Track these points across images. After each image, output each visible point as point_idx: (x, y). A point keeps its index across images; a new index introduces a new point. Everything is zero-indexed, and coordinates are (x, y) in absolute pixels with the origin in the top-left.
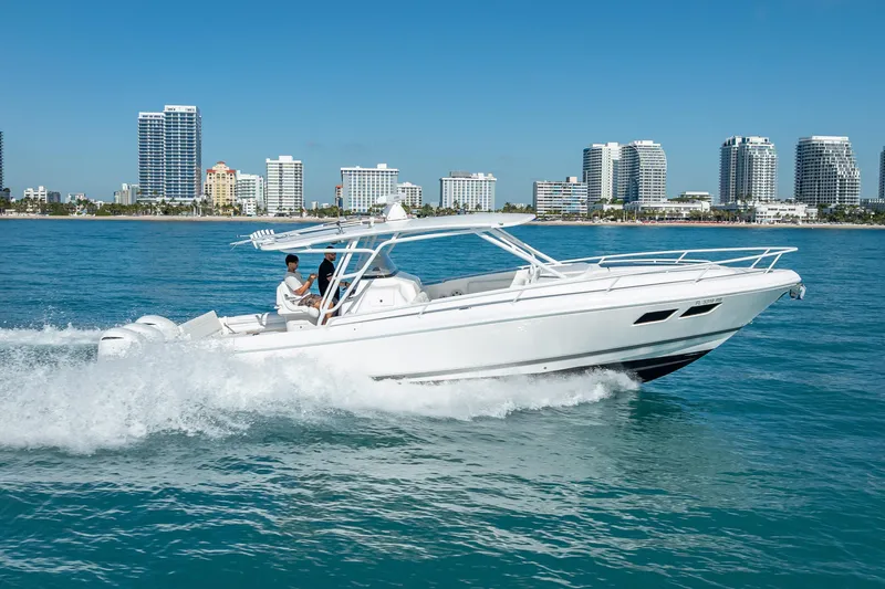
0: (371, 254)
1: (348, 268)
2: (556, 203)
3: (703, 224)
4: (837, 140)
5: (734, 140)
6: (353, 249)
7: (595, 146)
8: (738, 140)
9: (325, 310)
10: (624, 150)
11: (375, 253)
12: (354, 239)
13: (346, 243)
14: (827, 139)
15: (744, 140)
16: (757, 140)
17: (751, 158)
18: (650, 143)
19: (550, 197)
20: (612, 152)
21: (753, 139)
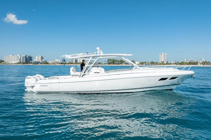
0: (95, 60)
1: (89, 64)
6: (90, 59)
9: (83, 74)
11: (96, 60)
12: (91, 57)
13: (89, 57)
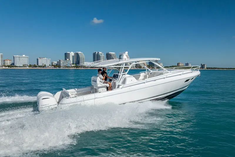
2: (65, 64)
3: (93, 69)
4: (113, 53)
5: (96, 53)
7: (68, 52)
8: (97, 52)
10: (75, 54)
14: (112, 53)
15: (98, 53)
16: (101, 53)
17: (100, 56)
18: (80, 52)
19: (63, 63)
20: (72, 54)
21: (100, 52)
